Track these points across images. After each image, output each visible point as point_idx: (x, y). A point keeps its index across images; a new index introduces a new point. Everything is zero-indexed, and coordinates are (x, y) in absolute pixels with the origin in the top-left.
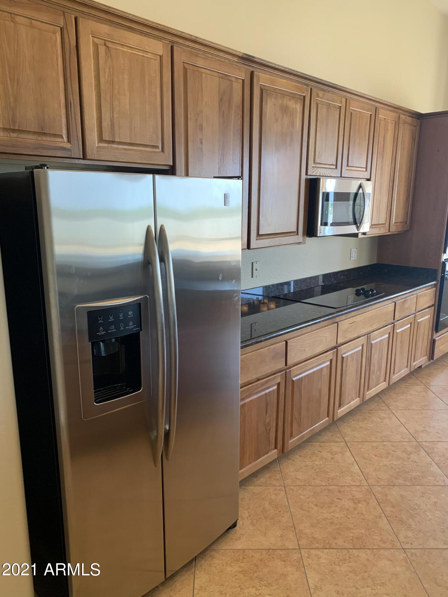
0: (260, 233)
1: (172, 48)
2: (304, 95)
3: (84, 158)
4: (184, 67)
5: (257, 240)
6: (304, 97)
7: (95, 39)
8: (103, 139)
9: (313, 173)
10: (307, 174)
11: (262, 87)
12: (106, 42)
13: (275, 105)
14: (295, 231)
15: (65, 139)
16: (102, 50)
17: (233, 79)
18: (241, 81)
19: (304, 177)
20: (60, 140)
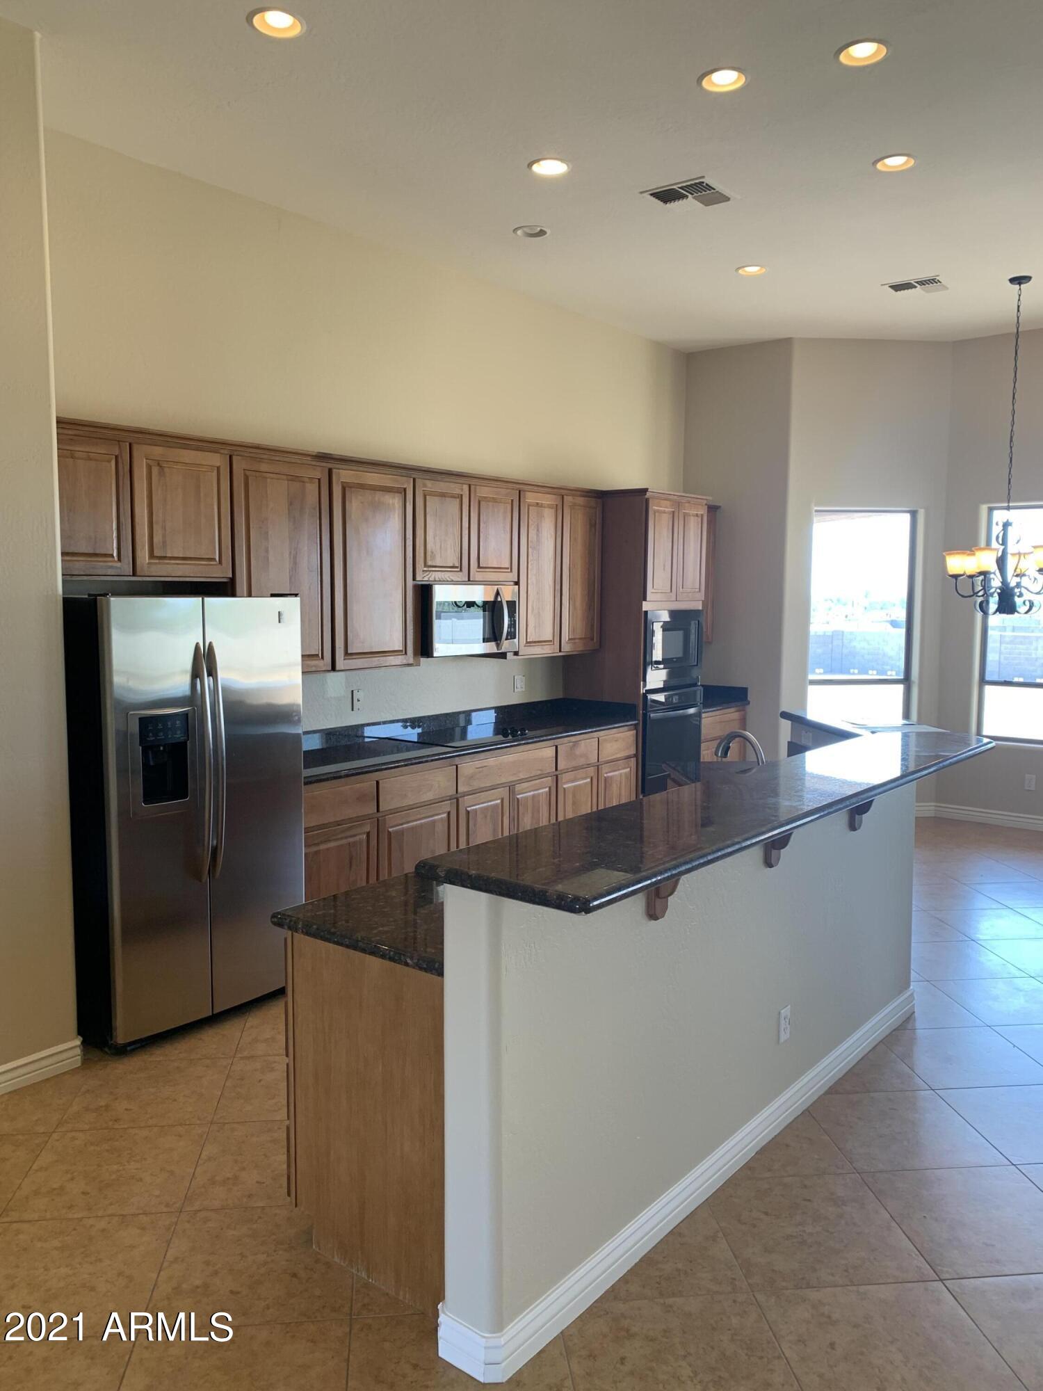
0: (349, 652)
1: (231, 457)
2: (405, 487)
3: (134, 574)
4: (245, 475)
5: (344, 659)
6: (405, 489)
7: (149, 461)
8: (155, 555)
9: (422, 578)
10: (414, 579)
11: (345, 485)
12: (160, 462)
13: (362, 503)
14: (401, 649)
15: (116, 558)
16: (155, 470)
17: (307, 480)
18: (317, 480)
19: (410, 583)
20: (110, 559)
